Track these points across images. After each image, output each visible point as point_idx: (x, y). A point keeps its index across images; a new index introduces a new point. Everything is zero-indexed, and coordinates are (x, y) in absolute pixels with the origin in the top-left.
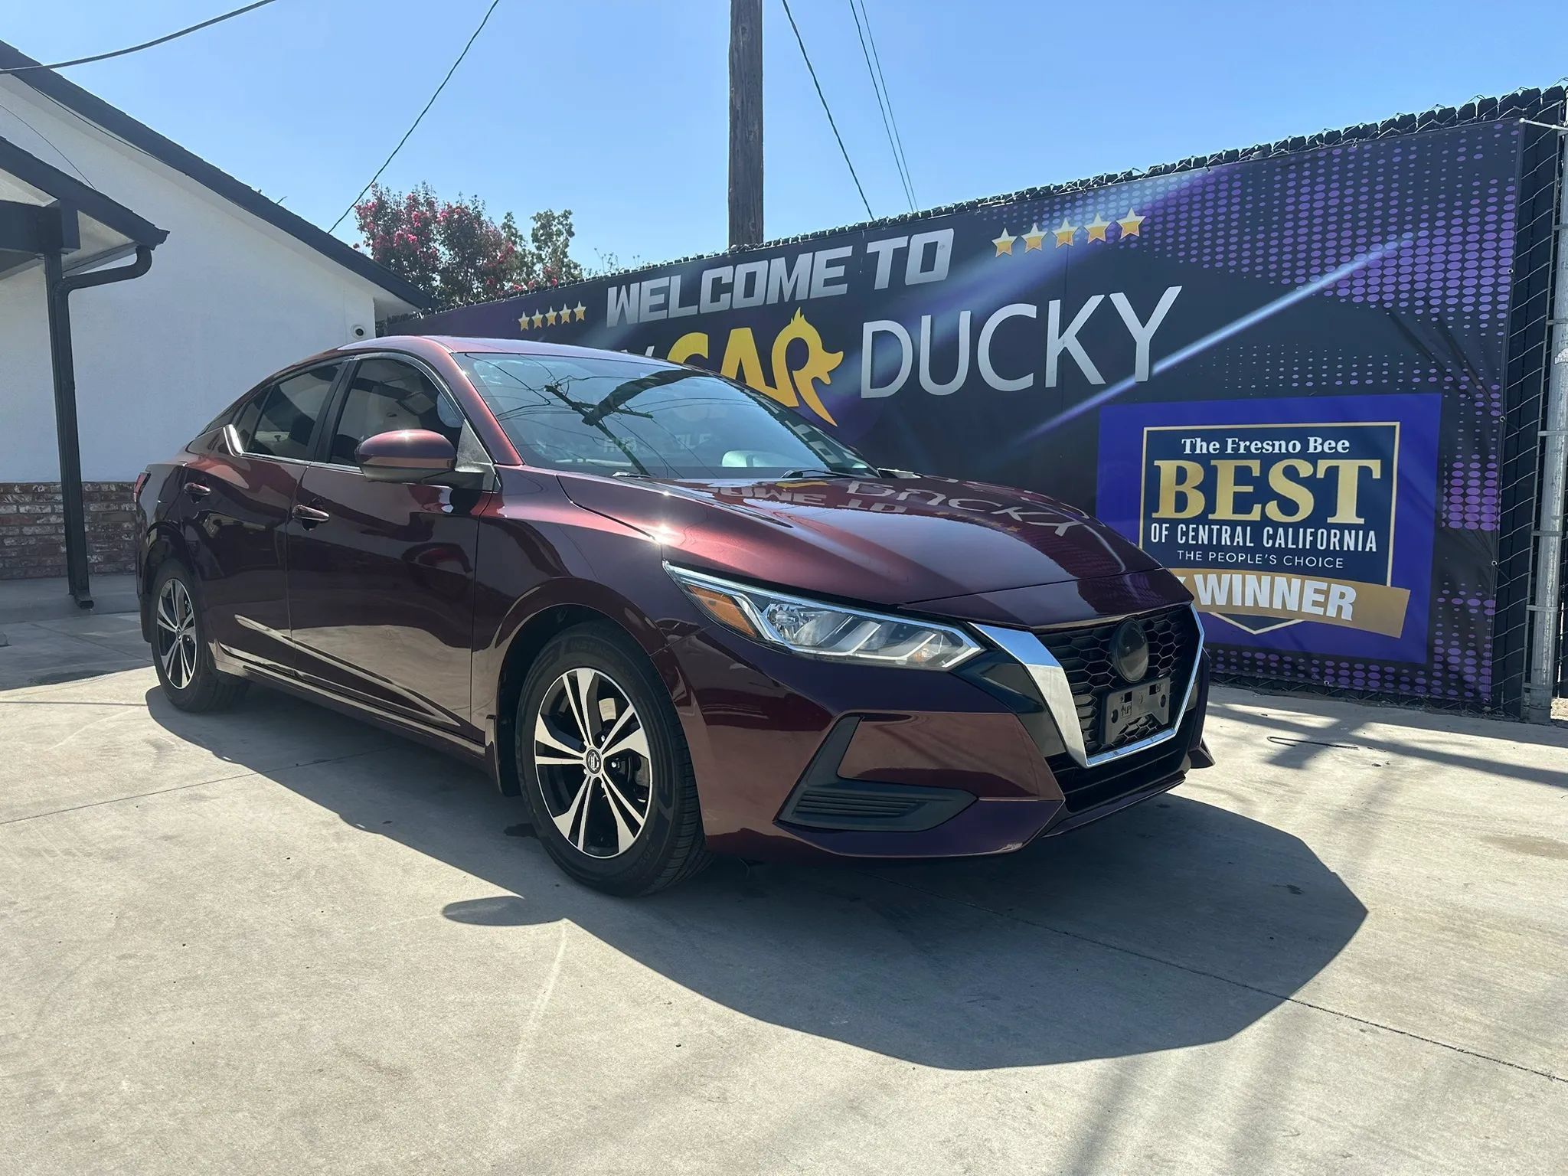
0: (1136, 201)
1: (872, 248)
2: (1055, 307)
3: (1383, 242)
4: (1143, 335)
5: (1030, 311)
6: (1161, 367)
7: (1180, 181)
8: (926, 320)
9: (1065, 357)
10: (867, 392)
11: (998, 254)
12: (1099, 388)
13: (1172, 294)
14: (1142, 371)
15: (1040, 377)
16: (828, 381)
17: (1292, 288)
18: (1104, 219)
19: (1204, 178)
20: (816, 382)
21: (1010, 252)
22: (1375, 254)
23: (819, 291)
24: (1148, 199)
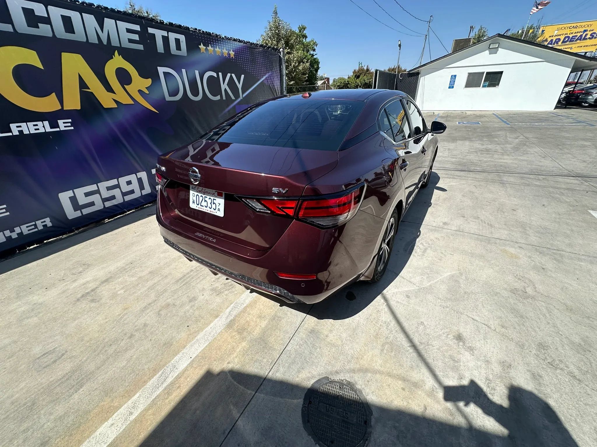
0: (232, 47)
1: (151, 30)
2: (220, 74)
3: (268, 72)
4: (240, 86)
5: (215, 75)
6: (244, 95)
7: (239, 45)
8: (184, 71)
9: (225, 90)
10: (168, 98)
11: (202, 52)
12: (234, 101)
13: (243, 76)
14: (241, 96)
15: (221, 96)
16: (147, 92)
17: (259, 80)
18: (226, 50)
19: (243, 46)
20: (140, 91)
21: (205, 52)
22: (268, 75)
23: (126, 44)
24: (234, 48)
